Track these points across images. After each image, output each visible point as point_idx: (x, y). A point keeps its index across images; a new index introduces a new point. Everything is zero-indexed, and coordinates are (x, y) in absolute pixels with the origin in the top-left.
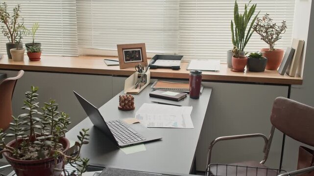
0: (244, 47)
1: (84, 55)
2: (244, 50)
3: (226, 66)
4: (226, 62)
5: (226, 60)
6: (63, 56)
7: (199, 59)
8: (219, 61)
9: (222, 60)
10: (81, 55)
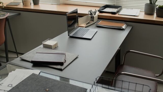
0: (156, 2)
1: (63, 4)
2: (156, 4)
3: (144, 13)
4: (144, 11)
5: (144, 9)
6: (52, 4)
7: (127, 8)
8: (139, 10)
9: (141, 9)
10: (62, 4)
